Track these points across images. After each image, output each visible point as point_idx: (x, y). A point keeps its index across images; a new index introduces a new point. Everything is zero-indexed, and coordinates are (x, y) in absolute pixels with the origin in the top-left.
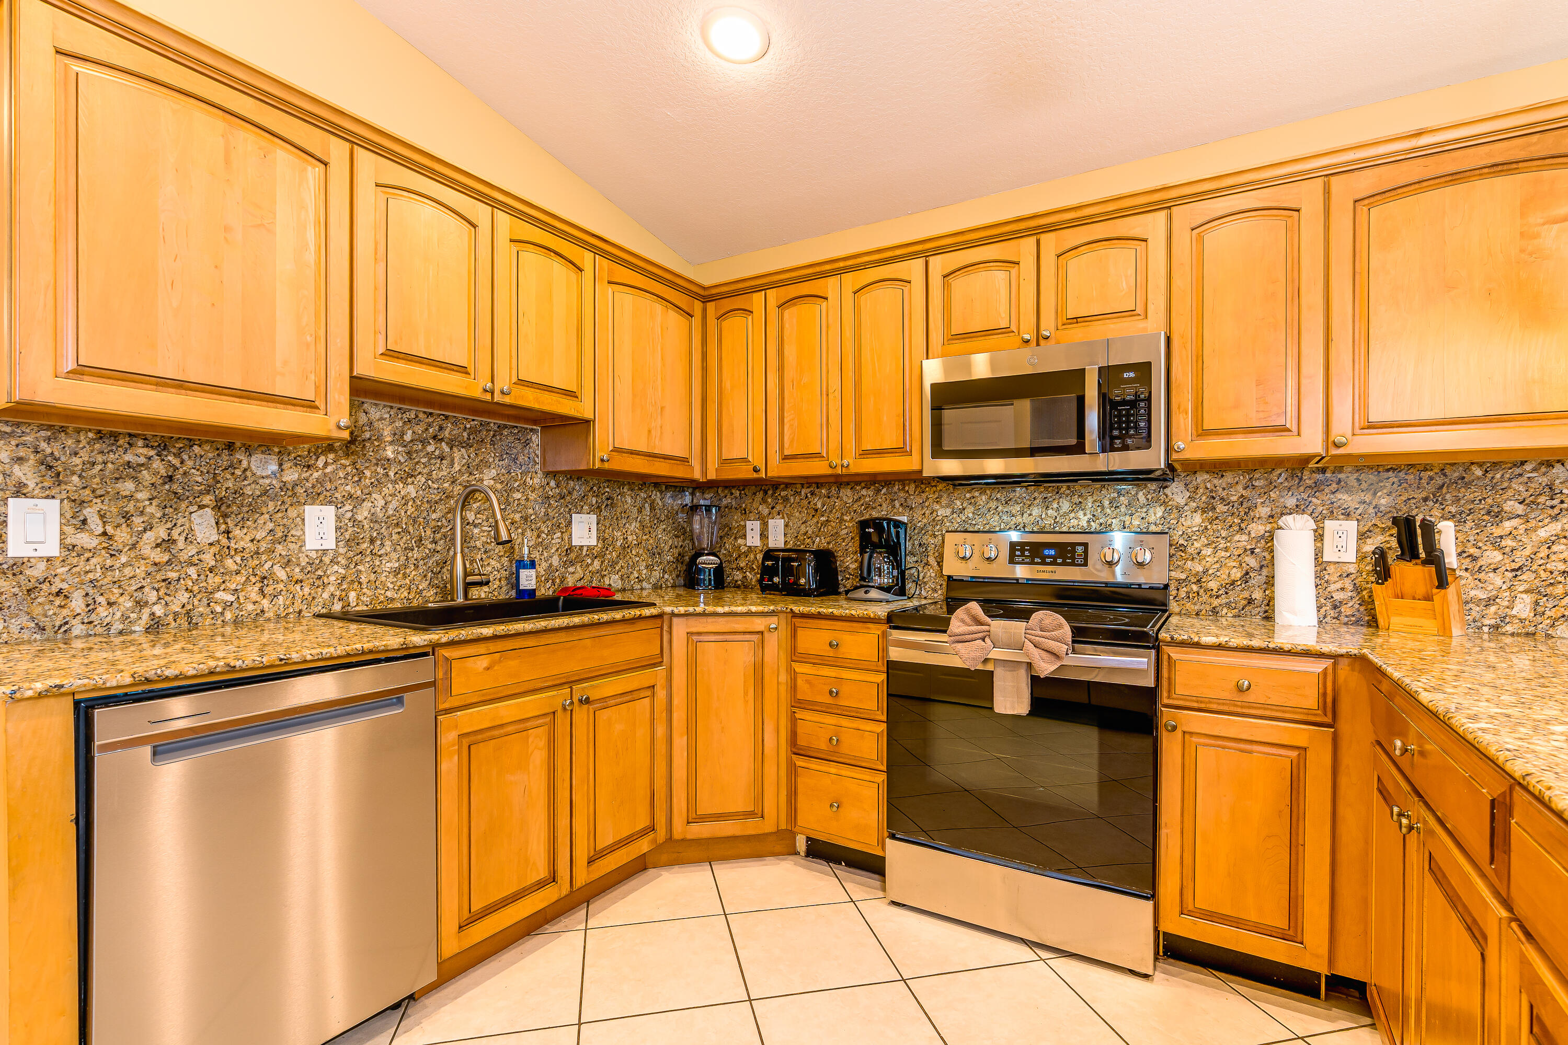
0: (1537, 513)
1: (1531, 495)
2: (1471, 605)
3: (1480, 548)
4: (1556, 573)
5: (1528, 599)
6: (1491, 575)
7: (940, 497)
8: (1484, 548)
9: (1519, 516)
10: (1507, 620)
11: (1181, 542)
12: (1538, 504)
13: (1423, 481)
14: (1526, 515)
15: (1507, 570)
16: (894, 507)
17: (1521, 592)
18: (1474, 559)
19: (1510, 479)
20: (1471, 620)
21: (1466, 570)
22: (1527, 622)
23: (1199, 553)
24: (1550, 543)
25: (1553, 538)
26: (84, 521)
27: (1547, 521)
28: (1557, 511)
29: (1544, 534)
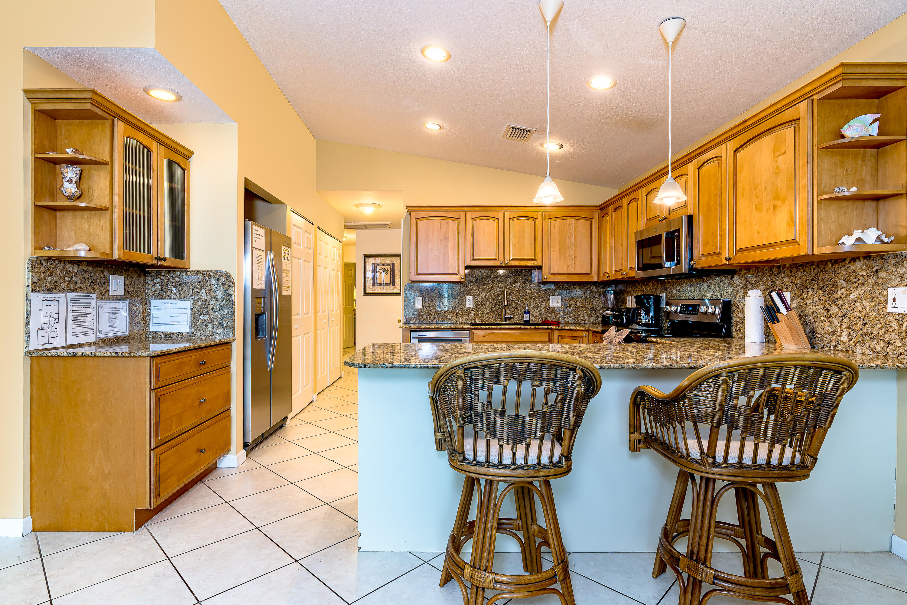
0: (850, 285)
1: (848, 276)
2: (827, 335)
3: (830, 305)
4: (857, 318)
5: (846, 332)
6: (834, 319)
7: (673, 285)
8: (832, 305)
9: (844, 287)
10: (839, 343)
11: (738, 303)
12: (850, 281)
13: (811, 271)
14: (846, 287)
15: (839, 317)
16: (662, 289)
17: (844, 328)
18: (828, 310)
19: (841, 268)
20: (827, 343)
21: (826, 316)
22: (846, 344)
23: (742, 309)
24: (854, 302)
25: (856, 299)
26: (426, 301)
27: (854, 290)
28: (857, 284)
29: (852, 297)
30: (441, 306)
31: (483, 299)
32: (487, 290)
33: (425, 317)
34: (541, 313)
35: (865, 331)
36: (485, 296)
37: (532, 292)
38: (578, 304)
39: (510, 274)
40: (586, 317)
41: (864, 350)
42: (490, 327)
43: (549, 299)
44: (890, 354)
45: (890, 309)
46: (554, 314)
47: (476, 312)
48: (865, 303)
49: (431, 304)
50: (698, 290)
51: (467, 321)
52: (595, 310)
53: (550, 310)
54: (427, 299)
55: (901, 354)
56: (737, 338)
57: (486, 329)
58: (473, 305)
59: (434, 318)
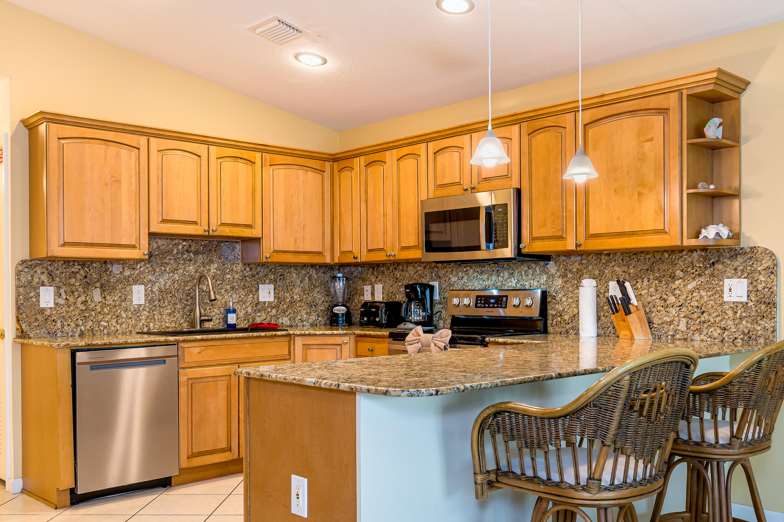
0: (688, 276)
1: (686, 267)
2: (664, 325)
3: (667, 295)
4: (694, 307)
5: (684, 321)
6: (671, 309)
7: (452, 270)
8: (669, 295)
9: (681, 278)
10: (677, 332)
11: (554, 294)
12: (688, 272)
13: (646, 260)
14: (683, 278)
15: (677, 306)
16: (432, 276)
17: (682, 317)
18: (665, 300)
19: (678, 259)
20: (664, 332)
21: (662, 306)
22: (684, 333)
23: (561, 300)
24: (692, 292)
25: (693, 289)
26: (60, 294)
27: (691, 280)
28: (694, 275)
29: (690, 287)
30: (89, 302)
31: (160, 291)
32: (167, 275)
33: (59, 325)
34: (247, 312)
35: (703, 319)
36: (165, 285)
37: (234, 278)
38: (295, 297)
39: (202, 248)
40: (305, 316)
41: (702, 337)
42: (209, 336)
43: (258, 289)
44: (726, 339)
45: (726, 299)
46: (265, 313)
47: (149, 312)
48: (703, 293)
49: (71, 299)
50: (494, 278)
51: (134, 328)
52: (315, 306)
53: (259, 307)
54: (62, 291)
55: (736, 338)
56: (553, 333)
57: (202, 340)
58: (145, 301)
59: (77, 326)
